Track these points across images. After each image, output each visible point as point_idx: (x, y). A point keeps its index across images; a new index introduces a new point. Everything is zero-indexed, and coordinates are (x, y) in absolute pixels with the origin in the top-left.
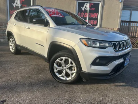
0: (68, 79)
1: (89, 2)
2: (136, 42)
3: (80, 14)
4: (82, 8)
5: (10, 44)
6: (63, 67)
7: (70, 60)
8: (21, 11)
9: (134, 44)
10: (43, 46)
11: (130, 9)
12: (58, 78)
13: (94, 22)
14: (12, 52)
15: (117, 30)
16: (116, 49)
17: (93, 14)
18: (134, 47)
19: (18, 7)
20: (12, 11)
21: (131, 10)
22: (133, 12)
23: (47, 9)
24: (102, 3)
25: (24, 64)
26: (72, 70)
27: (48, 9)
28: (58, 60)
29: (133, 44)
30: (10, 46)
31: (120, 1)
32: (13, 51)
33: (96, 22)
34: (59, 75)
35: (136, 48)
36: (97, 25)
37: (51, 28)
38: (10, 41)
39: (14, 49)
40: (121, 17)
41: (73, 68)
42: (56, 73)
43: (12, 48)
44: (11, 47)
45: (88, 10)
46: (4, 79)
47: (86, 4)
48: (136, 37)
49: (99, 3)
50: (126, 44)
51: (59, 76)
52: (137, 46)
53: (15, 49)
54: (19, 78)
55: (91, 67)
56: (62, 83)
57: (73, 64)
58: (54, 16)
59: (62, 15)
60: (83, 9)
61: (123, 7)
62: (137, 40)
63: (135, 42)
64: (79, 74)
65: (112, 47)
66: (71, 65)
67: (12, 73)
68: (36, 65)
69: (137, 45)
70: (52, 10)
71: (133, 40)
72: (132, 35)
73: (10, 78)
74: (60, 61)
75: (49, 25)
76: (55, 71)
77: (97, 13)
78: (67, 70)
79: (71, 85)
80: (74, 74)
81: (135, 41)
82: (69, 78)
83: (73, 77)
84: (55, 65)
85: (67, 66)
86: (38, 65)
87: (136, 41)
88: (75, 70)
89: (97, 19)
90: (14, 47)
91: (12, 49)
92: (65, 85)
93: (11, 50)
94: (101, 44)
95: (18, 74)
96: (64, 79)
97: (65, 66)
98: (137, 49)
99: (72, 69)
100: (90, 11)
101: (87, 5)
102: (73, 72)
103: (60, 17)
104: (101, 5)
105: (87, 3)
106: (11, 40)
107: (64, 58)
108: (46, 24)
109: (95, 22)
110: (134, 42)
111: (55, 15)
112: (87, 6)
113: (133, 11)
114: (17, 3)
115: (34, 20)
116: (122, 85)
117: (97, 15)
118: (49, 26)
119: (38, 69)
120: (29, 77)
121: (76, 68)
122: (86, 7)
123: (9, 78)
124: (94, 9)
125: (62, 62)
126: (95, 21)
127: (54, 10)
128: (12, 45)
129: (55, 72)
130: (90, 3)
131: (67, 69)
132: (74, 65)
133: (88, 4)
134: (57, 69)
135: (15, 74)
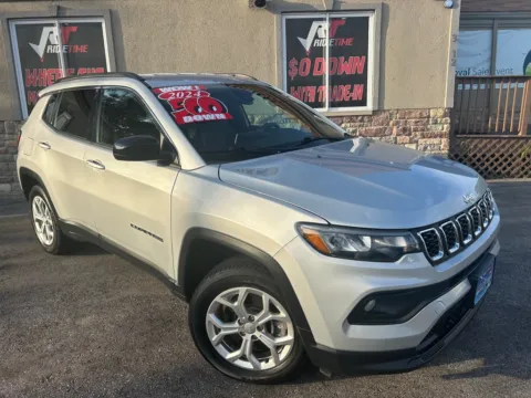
0: (264, 366)
1: (327, 16)
2: (520, 155)
3: (298, 66)
4: (301, 40)
5: (36, 216)
6: (240, 324)
7: (266, 298)
8: (66, 92)
9: (514, 164)
10: (161, 240)
11: (491, 22)
12: (228, 365)
13: (351, 91)
14: (44, 248)
15: (445, 116)
16: (437, 253)
17: (346, 59)
18: (513, 172)
19: (55, 55)
20: (32, 71)
21: (492, 28)
22: (503, 34)
23: (164, 91)
24: (377, 16)
25: (96, 301)
26: (276, 334)
27: (169, 90)
28: (219, 299)
29: (509, 164)
30: (37, 224)
31: (449, 3)
32: (48, 243)
33: (361, 91)
34: (231, 351)
35: (521, 177)
36: (363, 103)
37: (186, 172)
38: (34, 206)
39: (52, 234)
40: (454, 63)
41: (280, 327)
42: (218, 344)
43: (45, 231)
44: (40, 225)
45: (327, 45)
46: (22, 382)
47: (315, 25)
48: (520, 134)
49: (367, 18)
50: (476, 219)
51: (229, 356)
52: (523, 168)
53: (56, 235)
54: (78, 371)
55: (345, 329)
56: (243, 380)
57: (278, 312)
58: (195, 122)
59: (223, 112)
60: (307, 44)
61: (461, 19)
62: (521, 146)
63: (515, 155)
64: (304, 353)
65: (422, 250)
66: (270, 317)
67: (49, 347)
68: (139, 298)
69: (523, 164)
70: (186, 93)
71: (508, 146)
72: (504, 130)
73: (45, 373)
74: (228, 304)
75: (176, 161)
76: (214, 338)
77: (364, 57)
78: (257, 334)
79: (277, 388)
80: (287, 349)
81: (516, 150)
82: (267, 361)
83: (284, 360)
84: (211, 317)
85: (256, 318)
86: (149, 302)
87: (520, 151)
88: (286, 334)
89: (363, 79)
90: (51, 229)
91: (46, 237)
92: (253, 387)
93: (41, 237)
94: (377, 241)
95: (72, 351)
96: (247, 365)
97: (251, 320)
98: (525, 179)
99: (276, 327)
100: (335, 52)
101: (322, 29)
102: (279, 340)
103: (216, 121)
104: (376, 23)
105: (321, 19)
106: (37, 200)
107: (242, 291)
108: (167, 156)
109: (358, 89)
110: (511, 155)
111: (197, 113)
112: (321, 32)
113: (500, 31)
114: (49, 43)
115: (118, 147)
116: (470, 368)
117: (362, 64)
118: (179, 166)
119: (151, 321)
120: (118, 360)
121: (290, 327)
122: (316, 37)
123: (40, 374)
124: (349, 42)
125: (236, 304)
126: (356, 86)
127: (193, 93)
128: (44, 220)
129: (214, 344)
130: (332, 20)
131: (259, 329)
132: (283, 314)
133: (326, 25)
134: (218, 330)
135: (60, 351)
